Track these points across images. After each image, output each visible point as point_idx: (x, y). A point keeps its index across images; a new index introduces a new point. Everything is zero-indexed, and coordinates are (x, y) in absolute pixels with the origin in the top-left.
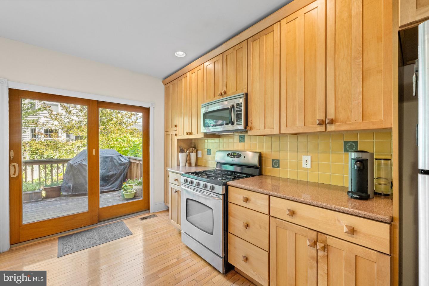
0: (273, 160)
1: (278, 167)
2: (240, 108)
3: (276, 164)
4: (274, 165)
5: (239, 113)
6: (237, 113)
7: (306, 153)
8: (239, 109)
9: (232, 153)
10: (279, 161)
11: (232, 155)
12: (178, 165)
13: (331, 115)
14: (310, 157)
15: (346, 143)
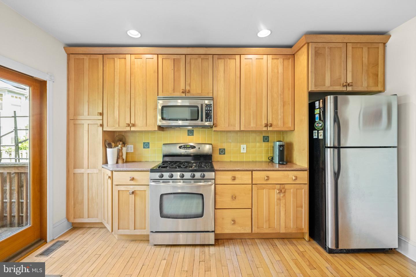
0: (220, 149)
1: (224, 154)
2: (210, 109)
3: (222, 152)
4: (221, 153)
5: (208, 112)
6: (206, 112)
7: (243, 143)
8: (208, 109)
9: (184, 145)
10: (224, 149)
11: (184, 147)
12: (106, 162)
13: (270, 122)
14: (246, 145)
15: (264, 137)
